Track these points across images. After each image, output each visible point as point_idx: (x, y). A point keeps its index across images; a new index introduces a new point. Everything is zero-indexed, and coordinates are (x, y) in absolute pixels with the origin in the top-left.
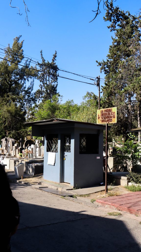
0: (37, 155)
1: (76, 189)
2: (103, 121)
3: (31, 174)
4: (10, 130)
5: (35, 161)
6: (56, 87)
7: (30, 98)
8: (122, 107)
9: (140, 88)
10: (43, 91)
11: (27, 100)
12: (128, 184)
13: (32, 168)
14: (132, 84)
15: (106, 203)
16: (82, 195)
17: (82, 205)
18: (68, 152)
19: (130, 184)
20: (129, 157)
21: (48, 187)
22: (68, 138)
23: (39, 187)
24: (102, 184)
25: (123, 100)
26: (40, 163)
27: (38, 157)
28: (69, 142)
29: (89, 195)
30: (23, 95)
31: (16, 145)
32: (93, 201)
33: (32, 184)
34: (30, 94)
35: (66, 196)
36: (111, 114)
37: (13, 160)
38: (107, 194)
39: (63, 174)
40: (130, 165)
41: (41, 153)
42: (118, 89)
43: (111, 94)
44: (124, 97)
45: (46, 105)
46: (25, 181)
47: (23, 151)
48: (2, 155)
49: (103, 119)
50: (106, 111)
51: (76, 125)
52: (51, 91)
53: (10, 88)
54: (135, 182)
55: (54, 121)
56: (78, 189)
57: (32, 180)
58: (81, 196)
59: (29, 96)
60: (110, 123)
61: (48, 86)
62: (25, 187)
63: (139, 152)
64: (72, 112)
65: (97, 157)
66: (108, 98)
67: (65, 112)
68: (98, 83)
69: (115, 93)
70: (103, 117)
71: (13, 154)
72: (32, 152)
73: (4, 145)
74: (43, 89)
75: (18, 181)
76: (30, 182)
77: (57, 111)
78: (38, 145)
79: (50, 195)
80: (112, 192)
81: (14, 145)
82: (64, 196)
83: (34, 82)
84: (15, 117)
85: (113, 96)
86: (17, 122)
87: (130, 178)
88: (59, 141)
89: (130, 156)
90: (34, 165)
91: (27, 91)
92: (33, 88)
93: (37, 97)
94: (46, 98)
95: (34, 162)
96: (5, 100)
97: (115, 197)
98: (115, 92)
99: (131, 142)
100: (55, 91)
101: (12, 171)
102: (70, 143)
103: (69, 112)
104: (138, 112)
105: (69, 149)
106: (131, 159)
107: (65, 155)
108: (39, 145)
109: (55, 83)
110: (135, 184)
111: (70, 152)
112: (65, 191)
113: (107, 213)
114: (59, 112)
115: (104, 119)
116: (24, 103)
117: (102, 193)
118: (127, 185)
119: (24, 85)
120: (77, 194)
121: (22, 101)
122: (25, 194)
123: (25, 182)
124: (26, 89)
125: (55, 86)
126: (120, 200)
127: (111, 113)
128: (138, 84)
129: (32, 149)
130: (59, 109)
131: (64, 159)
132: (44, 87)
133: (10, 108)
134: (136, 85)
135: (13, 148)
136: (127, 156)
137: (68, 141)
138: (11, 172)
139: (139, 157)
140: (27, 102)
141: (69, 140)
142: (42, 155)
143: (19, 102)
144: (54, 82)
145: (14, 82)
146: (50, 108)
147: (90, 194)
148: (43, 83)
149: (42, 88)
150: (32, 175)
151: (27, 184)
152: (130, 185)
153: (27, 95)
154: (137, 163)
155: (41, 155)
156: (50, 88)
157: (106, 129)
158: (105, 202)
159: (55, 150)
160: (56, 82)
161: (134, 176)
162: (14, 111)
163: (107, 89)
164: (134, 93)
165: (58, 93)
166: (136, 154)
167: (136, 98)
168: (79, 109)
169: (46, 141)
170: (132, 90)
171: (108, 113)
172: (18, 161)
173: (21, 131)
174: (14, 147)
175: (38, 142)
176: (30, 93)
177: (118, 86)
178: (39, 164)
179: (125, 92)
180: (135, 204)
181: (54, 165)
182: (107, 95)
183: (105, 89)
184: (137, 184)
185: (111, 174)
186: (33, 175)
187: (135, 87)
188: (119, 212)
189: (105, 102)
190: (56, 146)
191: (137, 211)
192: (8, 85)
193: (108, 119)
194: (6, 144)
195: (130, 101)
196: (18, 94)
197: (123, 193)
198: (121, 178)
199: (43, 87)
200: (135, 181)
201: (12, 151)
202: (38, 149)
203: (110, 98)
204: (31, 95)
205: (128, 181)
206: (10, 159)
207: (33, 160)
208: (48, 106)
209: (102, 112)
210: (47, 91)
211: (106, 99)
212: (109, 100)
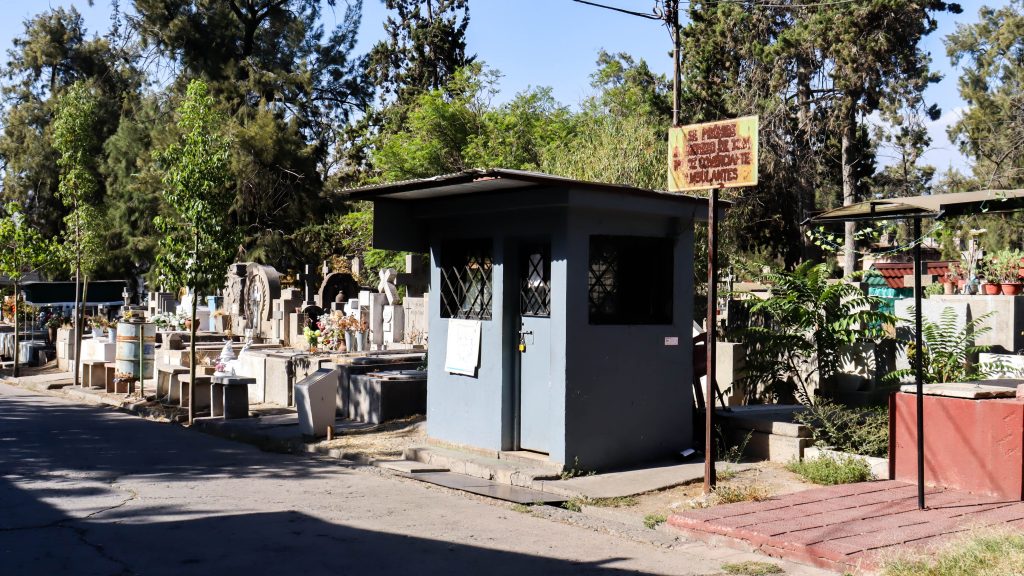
0: (389, 337)
1: (576, 475)
2: (694, 179)
3: (366, 418)
4: (255, 229)
5: (382, 361)
6: (461, 33)
7: (342, 80)
8: (770, 123)
9: (855, 32)
10: (404, 51)
11: (326, 91)
12: (802, 454)
13: (371, 392)
14: (816, 17)
15: (712, 528)
16: (605, 499)
17: (606, 536)
18: (536, 315)
19: (812, 453)
20: (803, 340)
21: (448, 470)
22: (538, 256)
23: (413, 471)
24: (686, 453)
25: (775, 87)
26: (404, 372)
27: (393, 346)
28: (541, 274)
29: (632, 499)
30: (310, 67)
31: (287, 294)
32: (653, 523)
33: (378, 457)
34: (343, 66)
35: (533, 504)
36: (730, 145)
37: (282, 357)
38: (713, 495)
39: (516, 414)
40: (807, 374)
41: (403, 329)
42: (754, 37)
43: (718, 60)
44: (781, 75)
45: (422, 114)
46: (344, 447)
47: (323, 320)
48: (226, 338)
49: (694, 168)
50: (708, 133)
51: (576, 199)
52: (439, 47)
53: (249, 39)
54: (832, 444)
55: (480, 179)
56: (583, 475)
57: (373, 443)
58: (599, 502)
59: (337, 75)
60: (728, 185)
61: (426, 26)
62: (350, 470)
63: (852, 319)
64: (542, 143)
65: (666, 339)
66: (704, 78)
67: (511, 144)
68: (669, 11)
69: (737, 59)
70: (697, 162)
71: (273, 332)
72: (366, 323)
73: (231, 294)
74: (404, 39)
75: (311, 448)
76: (367, 451)
77: (476, 140)
78: (392, 291)
79: (465, 501)
80: (733, 485)
81: (278, 297)
82: (528, 504)
83: (360, 8)
84: (277, 171)
85: (728, 69)
86: (286, 195)
87: (814, 430)
88: (498, 271)
89: (809, 334)
90: (377, 379)
91: (328, 50)
92: (356, 37)
93: (376, 77)
94: (417, 82)
95: (377, 367)
96: (232, 92)
97: (749, 505)
98: (736, 53)
99: (818, 271)
100: (457, 51)
101: (278, 407)
102: (546, 278)
103: (529, 142)
104: (845, 143)
105: (541, 305)
106: (816, 347)
107: (524, 329)
108: (394, 295)
109: (457, 11)
110: (836, 455)
111: (548, 316)
112: (529, 482)
113: (719, 567)
114: (485, 145)
115: (699, 169)
116: (317, 107)
117: (692, 493)
118: (798, 459)
119: (317, 24)
120: (581, 497)
121: (306, 94)
122: (354, 495)
123: (343, 451)
124: (324, 42)
125: (457, 27)
126: (771, 515)
127: (734, 142)
128: (843, 14)
129: (365, 311)
130: (479, 129)
131: (521, 348)
132: (405, 32)
133: (252, 130)
134: (837, 17)
135: (274, 309)
136: (796, 336)
137: (535, 269)
138: (273, 409)
139: (850, 341)
140: (327, 102)
141: (541, 263)
142: (407, 338)
143: (292, 100)
144: (453, 9)
145: (265, 10)
146: (439, 125)
147: (638, 494)
148: (401, 14)
149: (398, 35)
150: (370, 423)
151: (354, 460)
152: (810, 456)
153: (329, 71)
154: (842, 367)
155: (406, 336)
156: (435, 36)
157: (711, 214)
158: (707, 524)
159: (478, 310)
160: (459, 7)
161: (829, 419)
162: (270, 141)
163: (698, 40)
164: (824, 57)
165: (473, 59)
166: (836, 326)
167: (835, 77)
168: (572, 131)
169: (439, 270)
170: (815, 40)
171: (720, 142)
172: (304, 362)
173: (307, 233)
174: (279, 305)
175: (390, 281)
176: (340, 59)
177: (754, 26)
178: (399, 376)
179: (783, 50)
180: (837, 531)
181: (476, 376)
182: (703, 66)
183: (688, 39)
184: (845, 454)
185: (725, 414)
186: (374, 424)
187: (831, 29)
188: (773, 561)
189: (690, 95)
190: (482, 292)
191: (847, 557)
192: (239, 21)
193: (720, 168)
194: (242, 291)
195: (808, 92)
196: (286, 64)
197: (780, 492)
198: (771, 427)
199: (402, 33)
200: (834, 440)
201: (268, 320)
202: (389, 311)
203: (715, 79)
204: (345, 70)
205: (801, 441)
206: (268, 355)
207: (374, 357)
208: (433, 118)
209: (692, 136)
210: (419, 48)
211: (696, 82)
212: (710, 88)
